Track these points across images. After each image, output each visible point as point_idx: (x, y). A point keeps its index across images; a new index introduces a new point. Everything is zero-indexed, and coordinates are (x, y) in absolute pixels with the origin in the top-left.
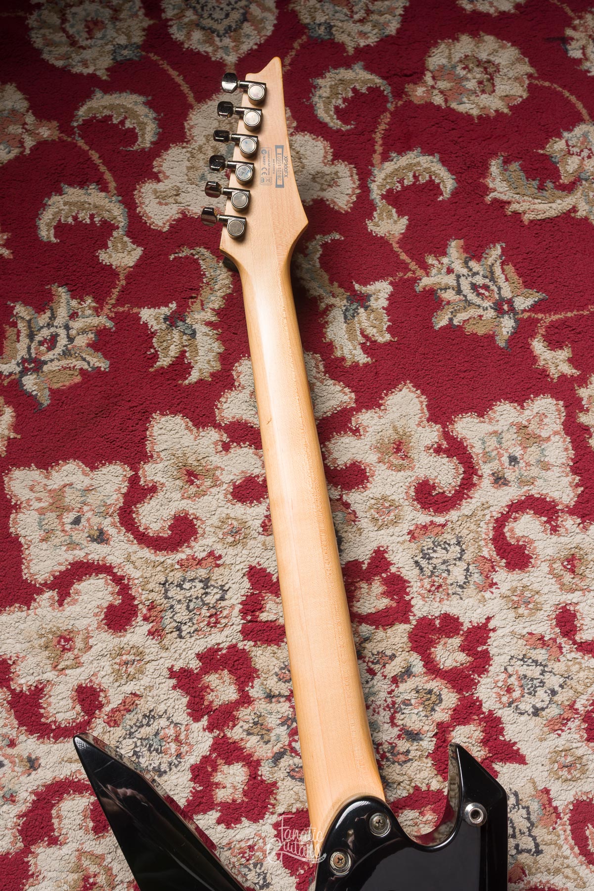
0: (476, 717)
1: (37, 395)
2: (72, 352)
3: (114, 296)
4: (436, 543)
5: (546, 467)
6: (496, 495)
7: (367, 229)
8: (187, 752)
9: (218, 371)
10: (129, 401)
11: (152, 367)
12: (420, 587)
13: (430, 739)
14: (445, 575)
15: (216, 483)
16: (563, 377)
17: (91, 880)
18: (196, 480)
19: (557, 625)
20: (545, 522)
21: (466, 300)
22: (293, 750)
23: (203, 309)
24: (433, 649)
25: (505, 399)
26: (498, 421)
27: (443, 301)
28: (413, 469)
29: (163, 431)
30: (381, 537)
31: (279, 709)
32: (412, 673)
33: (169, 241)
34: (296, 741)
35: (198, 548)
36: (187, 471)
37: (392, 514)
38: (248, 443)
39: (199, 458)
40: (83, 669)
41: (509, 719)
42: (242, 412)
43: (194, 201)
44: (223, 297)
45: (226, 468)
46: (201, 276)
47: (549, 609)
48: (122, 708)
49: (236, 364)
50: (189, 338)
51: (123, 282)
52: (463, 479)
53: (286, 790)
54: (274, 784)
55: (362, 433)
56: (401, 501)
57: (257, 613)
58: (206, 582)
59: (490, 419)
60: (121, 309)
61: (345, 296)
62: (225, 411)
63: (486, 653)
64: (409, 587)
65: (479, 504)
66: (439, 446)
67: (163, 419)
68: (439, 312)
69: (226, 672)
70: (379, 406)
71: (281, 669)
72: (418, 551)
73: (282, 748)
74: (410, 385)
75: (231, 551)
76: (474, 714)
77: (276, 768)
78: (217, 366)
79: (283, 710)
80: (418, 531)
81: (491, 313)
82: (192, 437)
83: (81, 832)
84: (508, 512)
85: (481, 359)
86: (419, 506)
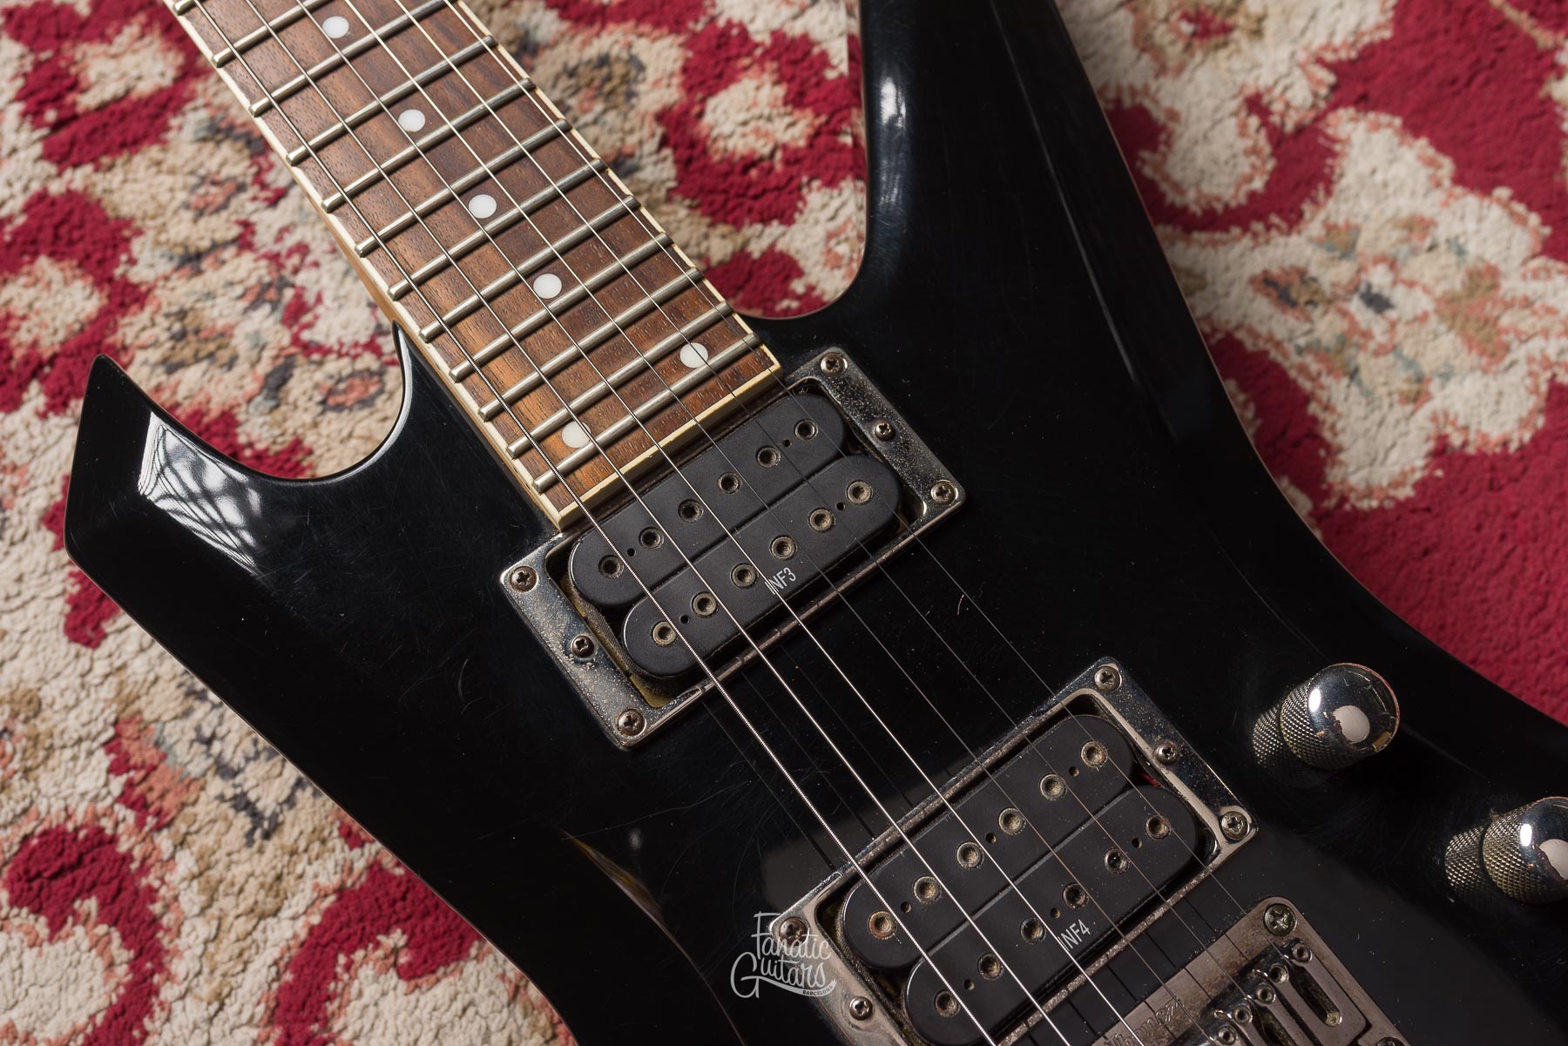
0: (746, 61)
8: (14, 489)
13: (654, 158)
22: (308, 348)
31: (230, 277)
32: (537, 44)
34: (309, 326)
41: (826, 28)
53: (335, 444)
54: (296, 445)
57: (70, 98)
69: (43, 262)
71: (193, 189)
73: (277, 357)
76: (738, 56)
77: (283, 408)
79: (242, 274)
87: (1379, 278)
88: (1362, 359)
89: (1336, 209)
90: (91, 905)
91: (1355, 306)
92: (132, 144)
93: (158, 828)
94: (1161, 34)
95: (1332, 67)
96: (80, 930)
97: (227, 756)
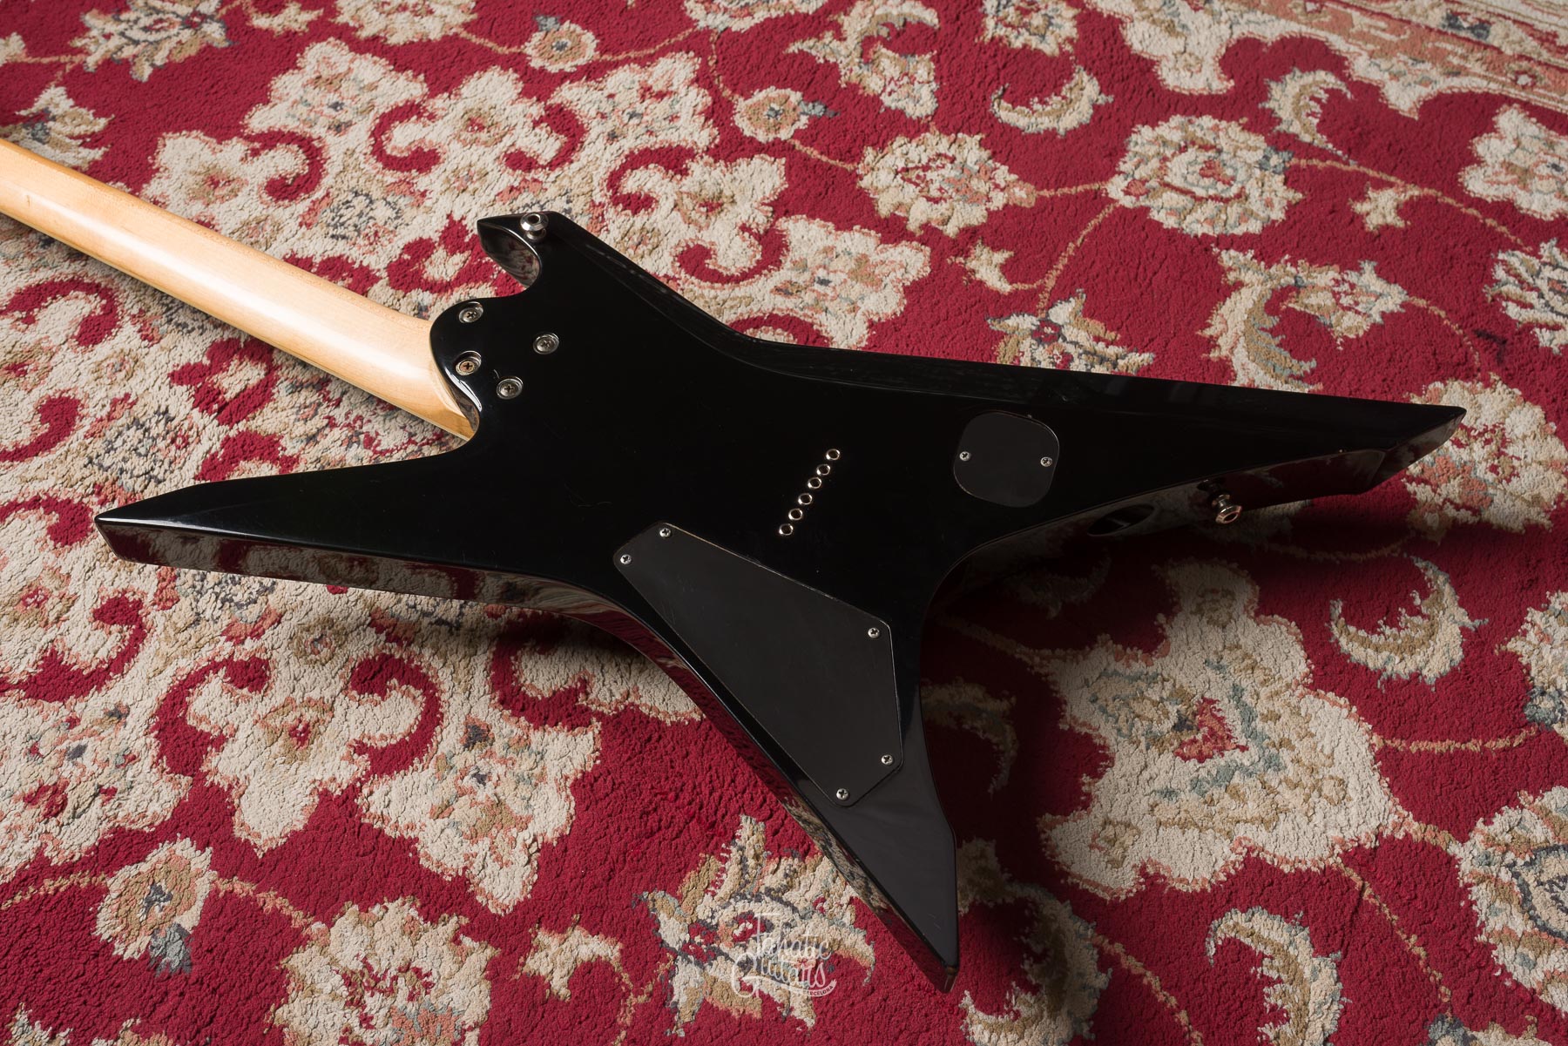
4: (336, 210)
5: (373, 87)
6: (349, 139)
12: (359, 249)
14: (371, 223)
15: (52, 352)
16: (310, 24)
17: (301, 727)
18: (26, 368)
19: (514, 170)
20: (418, 119)
21: (151, 43)
24: (425, 276)
25: (276, 76)
26: (288, 94)
27: (127, 59)
28: (247, 184)
31: (332, 439)
32: (426, 306)
34: (378, 445)
35: (93, 410)
36: (7, 369)
37: (267, 226)
38: (49, 299)
39: (8, 350)
40: (80, 600)
42: (14, 285)
45: (49, 334)
47: (494, 167)
48: (164, 584)
52: (305, 152)
55: (163, 199)
56: (265, 211)
57: (220, 397)
58: (136, 423)
59: (280, 98)
61: (20, 127)
64: (348, 258)
65: (342, 156)
66: (253, 150)
68: (134, 69)
69: (242, 463)
70: (156, 171)
71: (297, 413)
72: (325, 229)
74: (170, 134)
75: (132, 382)
79: (337, 436)
80: (307, 217)
81: (187, 34)
83: (242, 705)
84: (376, 140)
85: (217, 68)
86: (286, 202)
87: (821, 273)
88: (827, 304)
89: (794, 255)
90: (394, 681)
91: (817, 286)
92: (261, 405)
93: (409, 645)
94: (694, 215)
95: (769, 205)
96: (394, 692)
97: (425, 608)
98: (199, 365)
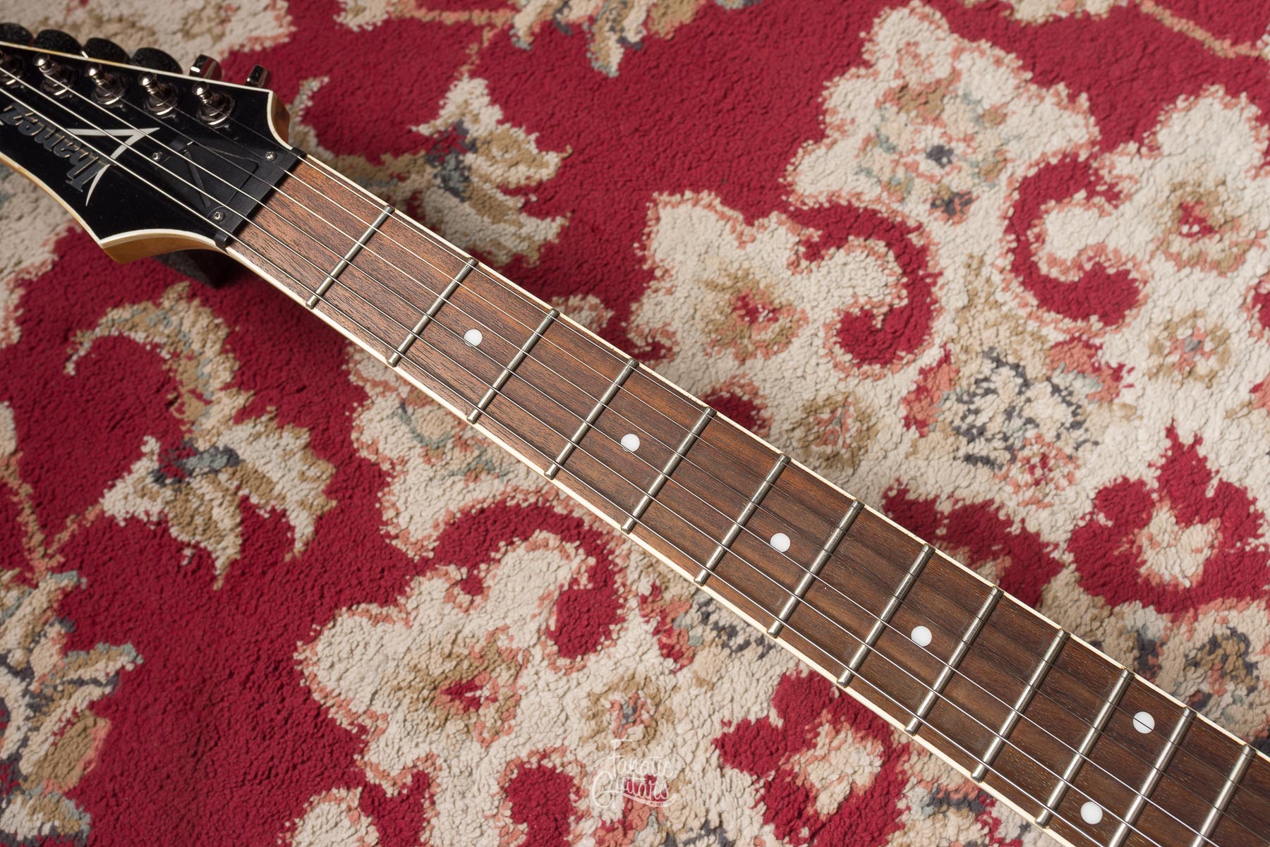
1: (53, 828)
2: (48, 691)
3: (33, 526)
4: (965, 398)
5: (997, 116)
6: (971, 232)
7: (350, 31)
9: (334, 477)
10: (231, 675)
11: (214, 578)
12: (1016, 493)
14: (1031, 433)
15: (517, 662)
18: (478, 693)
20: (1088, 198)
23: (208, 402)
24: (1143, 570)
25: (830, 78)
26: (853, 121)
27: (580, 26)
28: (806, 320)
29: (339, 668)
30: (870, 477)
32: (1152, 643)
33: (40, 348)
36: (449, 691)
37: (850, 421)
38: (502, 544)
39: (447, 651)
42: (442, 504)
43: (22, 247)
44: (223, 351)
45: (508, 621)
46: (150, 355)
47: (1239, 323)
49: (354, 436)
50: (230, 470)
51: (27, 489)
52: (897, 257)
55: (667, 343)
56: (841, 386)
57: (810, 811)
59: (840, 128)
60: (65, 536)
61: (420, 161)
62: (412, 528)
63: (1225, 487)
64: (998, 509)
65: (962, 271)
66: (808, 244)
67: (320, 646)
68: (593, 47)
70: (650, 275)
72: (952, 439)
74: (665, 197)
75: (657, 751)
78: (324, 470)
80: (917, 407)
82: (399, 626)
84: (1018, 240)
85: (729, 55)
86: (877, 367)
98: (763, 723)
